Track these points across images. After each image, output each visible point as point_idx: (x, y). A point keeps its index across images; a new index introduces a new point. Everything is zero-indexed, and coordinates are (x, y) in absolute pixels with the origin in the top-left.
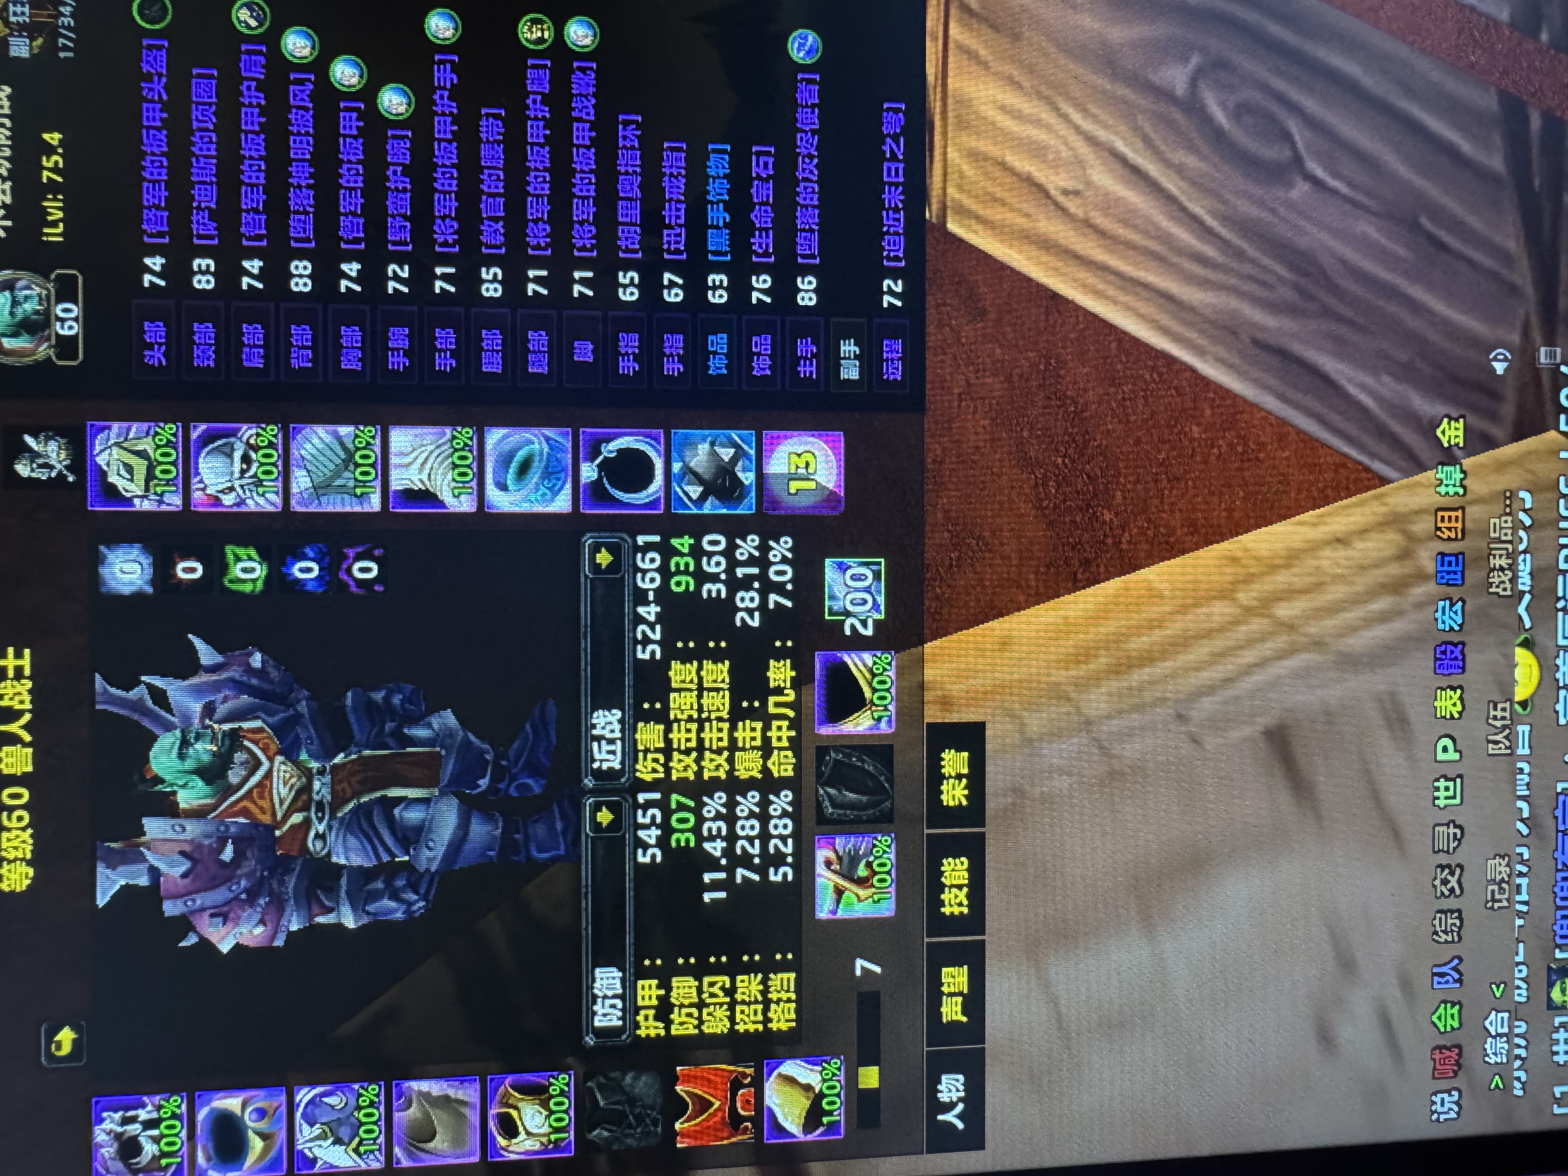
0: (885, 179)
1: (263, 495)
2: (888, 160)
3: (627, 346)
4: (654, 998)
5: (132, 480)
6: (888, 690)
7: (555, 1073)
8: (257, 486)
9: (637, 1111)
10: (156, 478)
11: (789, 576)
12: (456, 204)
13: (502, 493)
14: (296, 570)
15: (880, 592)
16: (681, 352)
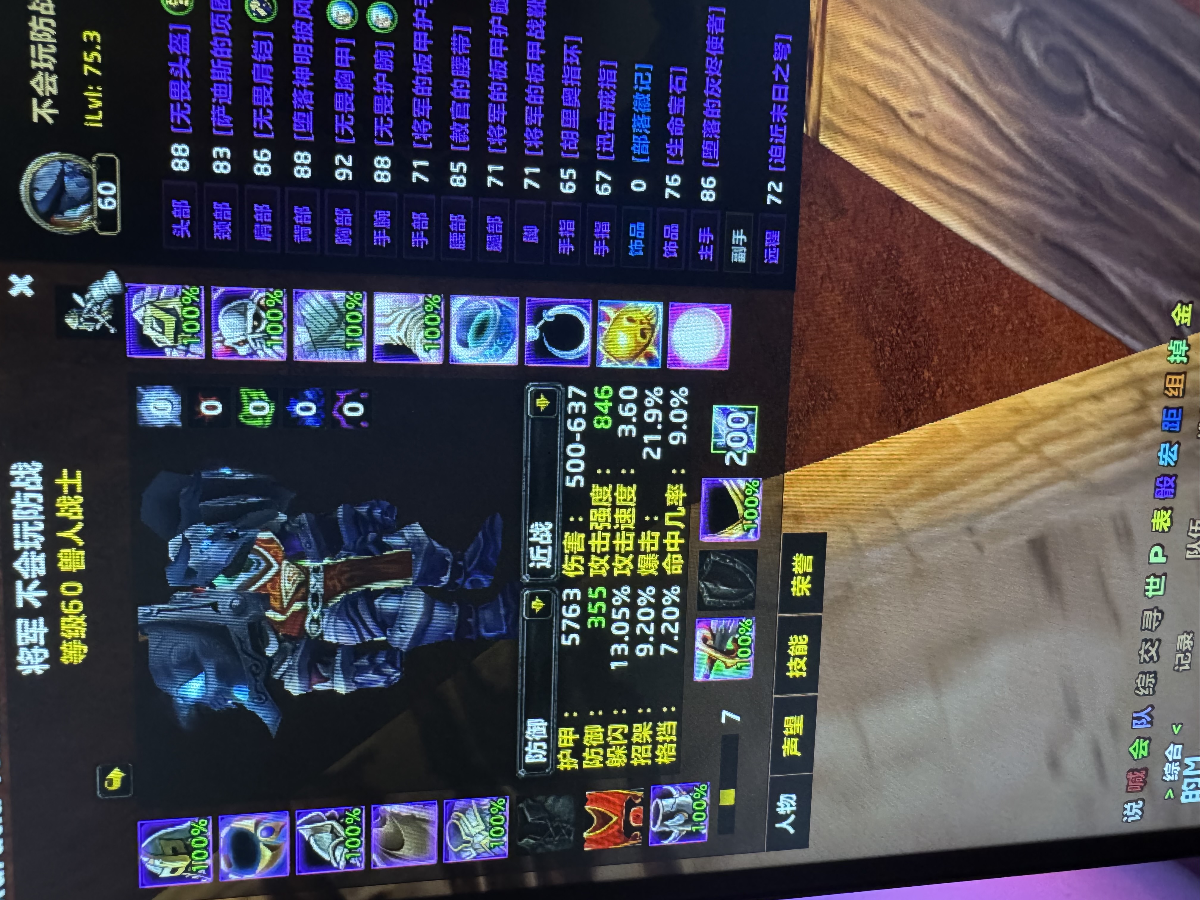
0: (774, 99)
1: (271, 347)
2: (776, 83)
3: (565, 231)
4: (571, 741)
5: (163, 333)
6: (755, 508)
7: (495, 798)
8: (266, 340)
9: (557, 824)
10: (183, 331)
11: (685, 418)
12: (431, 108)
13: (461, 349)
14: (299, 409)
15: (753, 432)
16: (608, 237)
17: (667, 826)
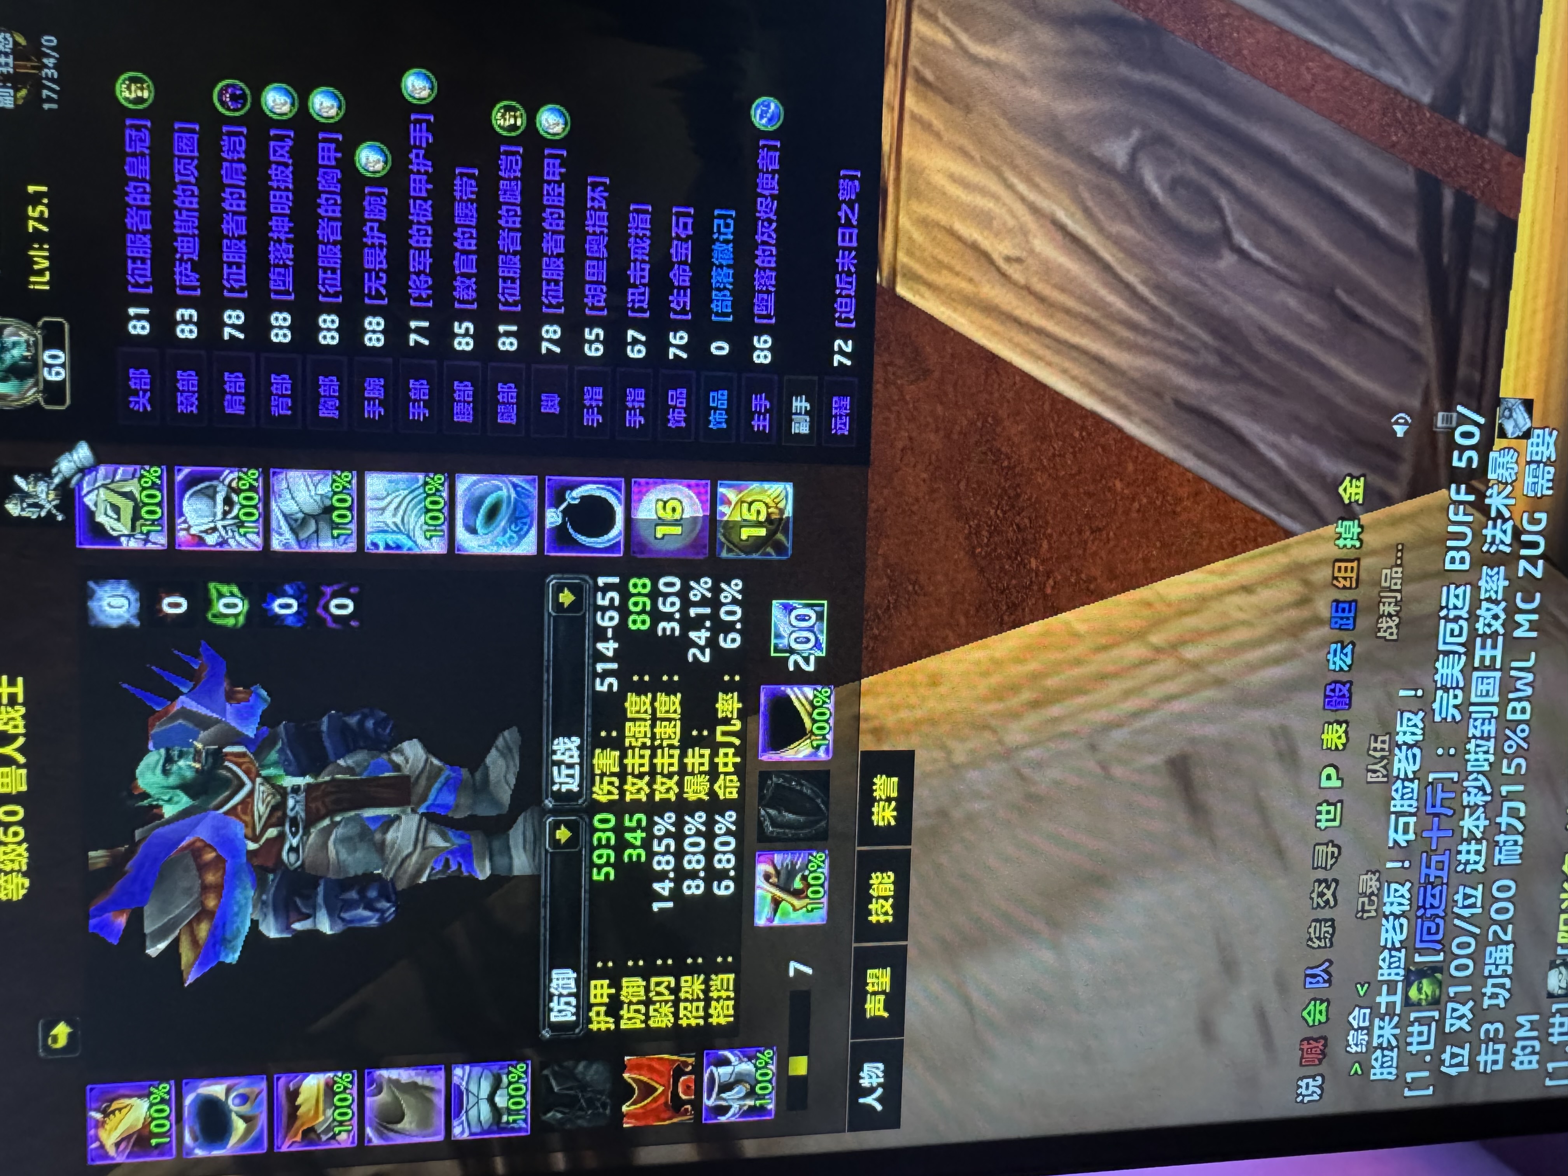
0: (840, 244)
1: (245, 535)
2: (843, 226)
3: (591, 399)
4: (605, 996)
5: (118, 520)
6: (827, 721)
7: (514, 1063)
8: (239, 527)
9: (589, 1095)
10: (142, 518)
11: (739, 615)
12: (431, 260)
13: (471, 536)
14: (276, 606)
15: (822, 632)
16: (643, 406)
17: (724, 1100)
